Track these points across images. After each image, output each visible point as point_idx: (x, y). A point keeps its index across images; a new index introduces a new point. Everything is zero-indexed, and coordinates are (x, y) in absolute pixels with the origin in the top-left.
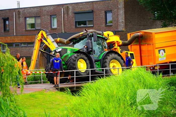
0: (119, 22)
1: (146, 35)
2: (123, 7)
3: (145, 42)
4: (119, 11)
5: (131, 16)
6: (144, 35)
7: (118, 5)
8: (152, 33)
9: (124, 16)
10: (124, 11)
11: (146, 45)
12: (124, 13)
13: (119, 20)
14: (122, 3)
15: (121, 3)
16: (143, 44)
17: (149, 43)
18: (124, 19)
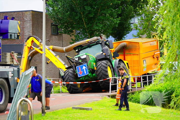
0: (25, 35)
1: (130, 45)
2: (31, 20)
3: (129, 52)
4: (25, 24)
5: (37, 30)
6: (128, 45)
7: (24, 17)
8: (139, 43)
9: (31, 29)
10: (31, 24)
11: (132, 55)
12: (31, 26)
13: (25, 34)
14: (30, 15)
15: (27, 16)
16: (127, 54)
17: (134, 53)
18: (31, 32)
